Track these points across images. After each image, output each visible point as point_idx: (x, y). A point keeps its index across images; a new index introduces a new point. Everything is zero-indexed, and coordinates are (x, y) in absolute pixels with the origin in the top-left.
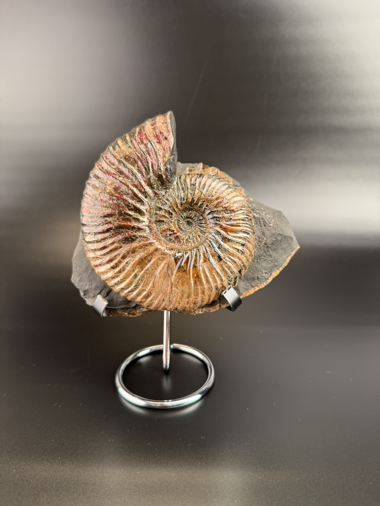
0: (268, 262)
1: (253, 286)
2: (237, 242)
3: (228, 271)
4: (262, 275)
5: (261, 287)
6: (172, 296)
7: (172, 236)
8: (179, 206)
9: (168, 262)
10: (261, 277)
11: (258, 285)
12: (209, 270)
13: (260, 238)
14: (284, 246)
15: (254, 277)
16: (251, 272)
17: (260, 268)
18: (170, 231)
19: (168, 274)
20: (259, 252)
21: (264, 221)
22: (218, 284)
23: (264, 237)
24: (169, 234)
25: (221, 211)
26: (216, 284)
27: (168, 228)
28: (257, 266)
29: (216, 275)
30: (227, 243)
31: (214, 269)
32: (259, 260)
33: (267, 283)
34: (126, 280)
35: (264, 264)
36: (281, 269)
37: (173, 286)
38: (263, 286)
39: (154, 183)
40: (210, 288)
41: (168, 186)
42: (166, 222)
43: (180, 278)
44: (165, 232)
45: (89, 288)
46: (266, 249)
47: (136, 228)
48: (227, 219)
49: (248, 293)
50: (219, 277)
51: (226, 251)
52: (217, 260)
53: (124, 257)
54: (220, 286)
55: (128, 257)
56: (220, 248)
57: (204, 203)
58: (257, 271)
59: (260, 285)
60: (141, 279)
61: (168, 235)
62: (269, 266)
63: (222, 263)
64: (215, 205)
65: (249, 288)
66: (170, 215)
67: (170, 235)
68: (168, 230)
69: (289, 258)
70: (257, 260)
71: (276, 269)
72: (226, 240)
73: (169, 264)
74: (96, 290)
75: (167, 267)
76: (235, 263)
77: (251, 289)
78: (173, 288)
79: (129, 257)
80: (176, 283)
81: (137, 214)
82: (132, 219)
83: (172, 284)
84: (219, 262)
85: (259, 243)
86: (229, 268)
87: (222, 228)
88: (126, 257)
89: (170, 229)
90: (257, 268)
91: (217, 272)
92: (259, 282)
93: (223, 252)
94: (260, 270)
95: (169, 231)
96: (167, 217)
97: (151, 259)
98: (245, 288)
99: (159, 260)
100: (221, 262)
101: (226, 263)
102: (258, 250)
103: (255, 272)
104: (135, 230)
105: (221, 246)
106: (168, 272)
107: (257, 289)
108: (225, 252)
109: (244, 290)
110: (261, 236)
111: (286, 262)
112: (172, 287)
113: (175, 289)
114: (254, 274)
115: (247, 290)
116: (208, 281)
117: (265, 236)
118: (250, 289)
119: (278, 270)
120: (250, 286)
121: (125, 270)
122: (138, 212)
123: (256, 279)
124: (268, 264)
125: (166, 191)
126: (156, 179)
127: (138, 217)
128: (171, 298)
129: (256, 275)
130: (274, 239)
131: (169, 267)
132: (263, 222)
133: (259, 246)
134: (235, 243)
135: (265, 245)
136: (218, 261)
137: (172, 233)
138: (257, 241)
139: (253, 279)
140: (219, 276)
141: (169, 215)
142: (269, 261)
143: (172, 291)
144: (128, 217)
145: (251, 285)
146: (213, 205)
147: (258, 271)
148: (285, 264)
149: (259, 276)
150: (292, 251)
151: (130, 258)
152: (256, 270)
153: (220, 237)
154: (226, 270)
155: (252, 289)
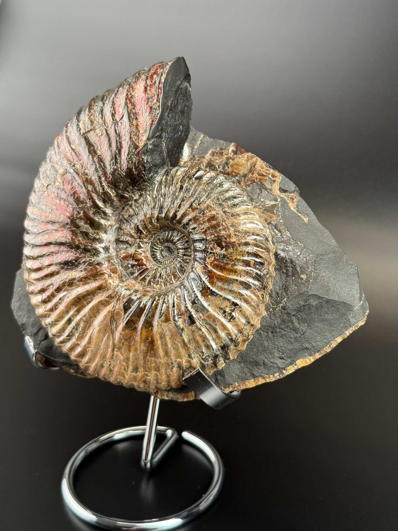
0: (289, 341)
1: (254, 376)
2: (225, 299)
3: (202, 344)
4: (272, 360)
5: (268, 381)
6: (113, 363)
7: (135, 268)
8: (153, 222)
9: (113, 310)
10: (269, 362)
11: (264, 375)
12: (172, 335)
13: (279, 297)
14: (329, 317)
15: (258, 361)
16: (253, 351)
17: (270, 347)
18: (134, 261)
19: (111, 328)
20: (272, 319)
21: (294, 268)
22: (182, 361)
23: (285, 295)
24: (131, 264)
25: (211, 242)
26: (180, 360)
27: (131, 255)
28: (266, 344)
29: (182, 346)
30: (209, 296)
31: (179, 336)
32: (270, 334)
33: (281, 376)
34: (58, 324)
35: (280, 342)
36: (318, 356)
37: (116, 349)
38: (272, 379)
39: (120, 179)
40: (170, 364)
41: (143, 186)
42: (131, 243)
43: (127, 339)
44: (126, 260)
45: (26, 321)
46: (285, 317)
47: (82, 248)
48: (218, 256)
49: (243, 385)
50: (185, 350)
51: (203, 310)
52: (187, 321)
53: (59, 290)
54: (185, 364)
55: (64, 289)
56: (196, 303)
57: (191, 223)
58: (264, 351)
59: (267, 376)
60: (76, 327)
61: (130, 266)
62: (290, 347)
63: (194, 327)
64: (204, 230)
65: (246, 377)
66: (139, 234)
67: (133, 266)
68: (131, 257)
69: (339, 340)
70: (267, 333)
71: (306, 354)
72: (207, 292)
73: (114, 313)
74: (33, 327)
75: (111, 318)
76: (215, 332)
77: (250, 379)
78: (115, 352)
79: (64, 291)
80: (121, 344)
81: (88, 226)
82: (80, 233)
83: (114, 345)
84: (190, 325)
85: (275, 305)
86: (204, 339)
87: (206, 271)
88: (61, 290)
89: (133, 256)
90: (264, 347)
91: (183, 340)
92: (265, 371)
93: (199, 310)
94: (270, 350)
95: (131, 259)
96: (133, 236)
97: (92, 301)
98: (238, 376)
99: (100, 304)
100: (192, 326)
101: (200, 330)
102: (270, 316)
103: (260, 352)
104: (80, 250)
105: (197, 301)
106: (111, 326)
107: (261, 381)
108: (203, 312)
109: (236, 378)
110: (282, 292)
111: (330, 346)
112: (113, 350)
113: (119, 353)
114: (257, 356)
115: (243, 380)
116: (167, 353)
117: (287, 294)
118: (248, 379)
119: (311, 356)
120: (249, 374)
121: (57, 308)
122: (89, 224)
123: (261, 365)
124: (288, 344)
125: (140, 193)
126: (123, 175)
127: (88, 231)
128: (112, 365)
129: (261, 357)
130: (302, 303)
131: (113, 319)
132: (291, 269)
133: (274, 309)
134: (221, 299)
135: (283, 311)
136: (188, 323)
137: (136, 263)
138: (273, 300)
139: (256, 364)
140: (186, 348)
141: (137, 233)
142: (291, 338)
143: (113, 355)
144: (74, 229)
145: (251, 374)
146: (202, 229)
147: (267, 353)
148: (328, 349)
149: (266, 361)
150: (346, 328)
151: (65, 293)
152: (261, 349)
153: (200, 285)
154: (198, 341)
155: (253, 380)
